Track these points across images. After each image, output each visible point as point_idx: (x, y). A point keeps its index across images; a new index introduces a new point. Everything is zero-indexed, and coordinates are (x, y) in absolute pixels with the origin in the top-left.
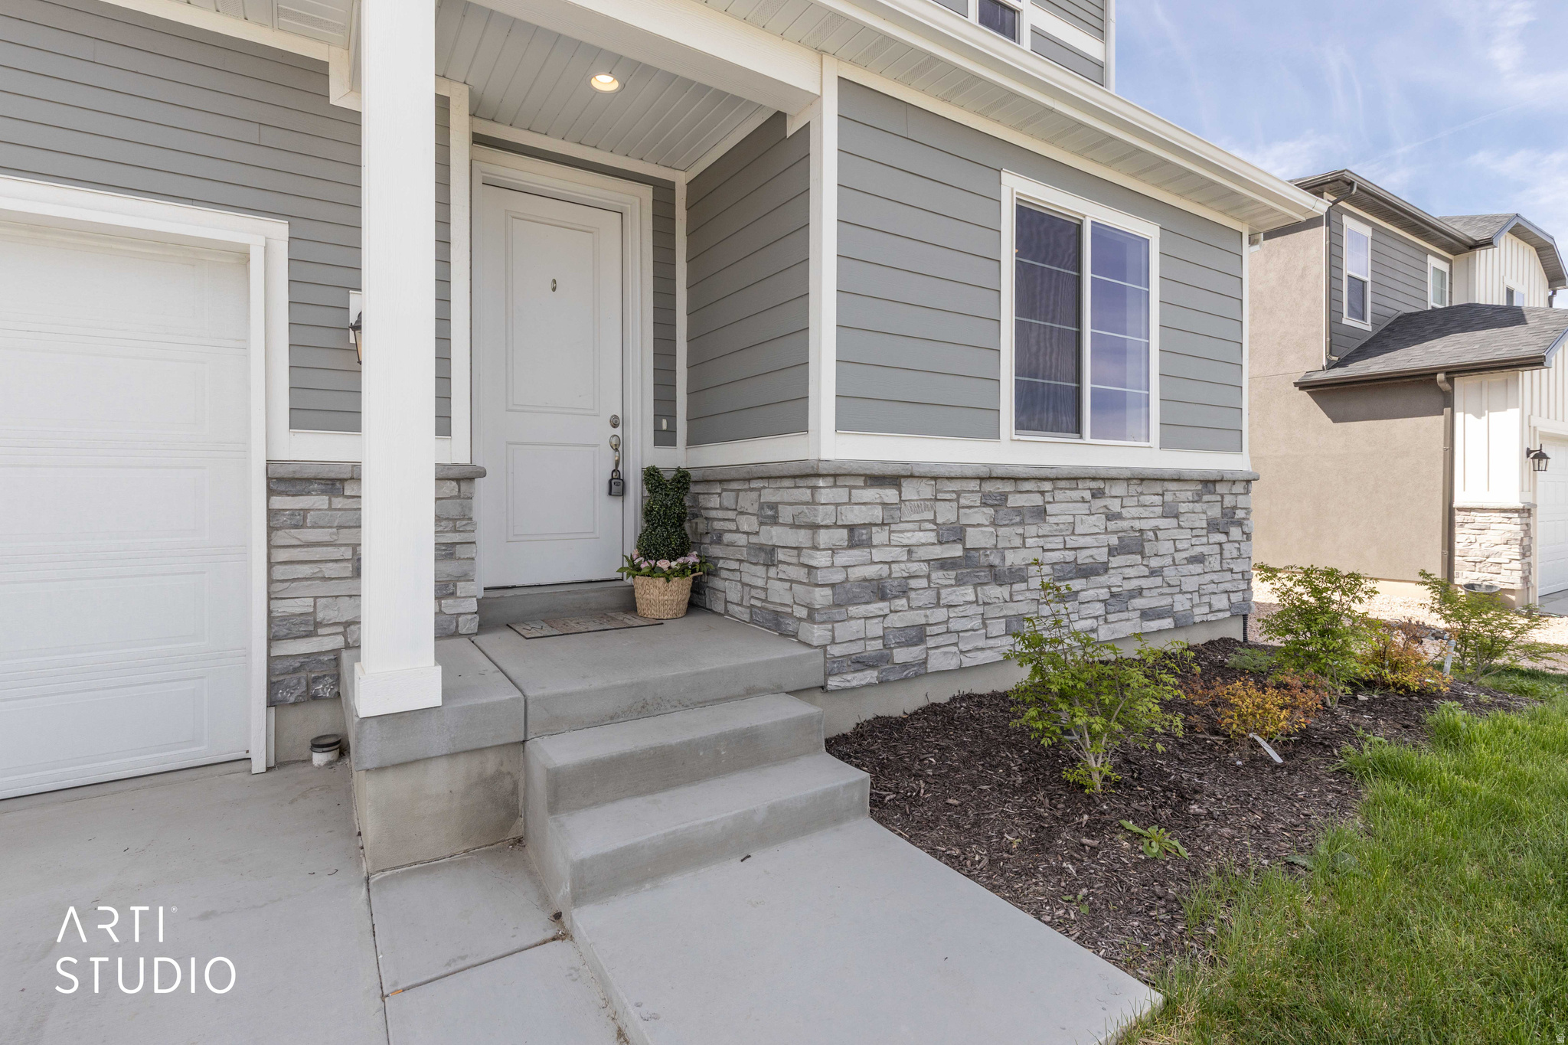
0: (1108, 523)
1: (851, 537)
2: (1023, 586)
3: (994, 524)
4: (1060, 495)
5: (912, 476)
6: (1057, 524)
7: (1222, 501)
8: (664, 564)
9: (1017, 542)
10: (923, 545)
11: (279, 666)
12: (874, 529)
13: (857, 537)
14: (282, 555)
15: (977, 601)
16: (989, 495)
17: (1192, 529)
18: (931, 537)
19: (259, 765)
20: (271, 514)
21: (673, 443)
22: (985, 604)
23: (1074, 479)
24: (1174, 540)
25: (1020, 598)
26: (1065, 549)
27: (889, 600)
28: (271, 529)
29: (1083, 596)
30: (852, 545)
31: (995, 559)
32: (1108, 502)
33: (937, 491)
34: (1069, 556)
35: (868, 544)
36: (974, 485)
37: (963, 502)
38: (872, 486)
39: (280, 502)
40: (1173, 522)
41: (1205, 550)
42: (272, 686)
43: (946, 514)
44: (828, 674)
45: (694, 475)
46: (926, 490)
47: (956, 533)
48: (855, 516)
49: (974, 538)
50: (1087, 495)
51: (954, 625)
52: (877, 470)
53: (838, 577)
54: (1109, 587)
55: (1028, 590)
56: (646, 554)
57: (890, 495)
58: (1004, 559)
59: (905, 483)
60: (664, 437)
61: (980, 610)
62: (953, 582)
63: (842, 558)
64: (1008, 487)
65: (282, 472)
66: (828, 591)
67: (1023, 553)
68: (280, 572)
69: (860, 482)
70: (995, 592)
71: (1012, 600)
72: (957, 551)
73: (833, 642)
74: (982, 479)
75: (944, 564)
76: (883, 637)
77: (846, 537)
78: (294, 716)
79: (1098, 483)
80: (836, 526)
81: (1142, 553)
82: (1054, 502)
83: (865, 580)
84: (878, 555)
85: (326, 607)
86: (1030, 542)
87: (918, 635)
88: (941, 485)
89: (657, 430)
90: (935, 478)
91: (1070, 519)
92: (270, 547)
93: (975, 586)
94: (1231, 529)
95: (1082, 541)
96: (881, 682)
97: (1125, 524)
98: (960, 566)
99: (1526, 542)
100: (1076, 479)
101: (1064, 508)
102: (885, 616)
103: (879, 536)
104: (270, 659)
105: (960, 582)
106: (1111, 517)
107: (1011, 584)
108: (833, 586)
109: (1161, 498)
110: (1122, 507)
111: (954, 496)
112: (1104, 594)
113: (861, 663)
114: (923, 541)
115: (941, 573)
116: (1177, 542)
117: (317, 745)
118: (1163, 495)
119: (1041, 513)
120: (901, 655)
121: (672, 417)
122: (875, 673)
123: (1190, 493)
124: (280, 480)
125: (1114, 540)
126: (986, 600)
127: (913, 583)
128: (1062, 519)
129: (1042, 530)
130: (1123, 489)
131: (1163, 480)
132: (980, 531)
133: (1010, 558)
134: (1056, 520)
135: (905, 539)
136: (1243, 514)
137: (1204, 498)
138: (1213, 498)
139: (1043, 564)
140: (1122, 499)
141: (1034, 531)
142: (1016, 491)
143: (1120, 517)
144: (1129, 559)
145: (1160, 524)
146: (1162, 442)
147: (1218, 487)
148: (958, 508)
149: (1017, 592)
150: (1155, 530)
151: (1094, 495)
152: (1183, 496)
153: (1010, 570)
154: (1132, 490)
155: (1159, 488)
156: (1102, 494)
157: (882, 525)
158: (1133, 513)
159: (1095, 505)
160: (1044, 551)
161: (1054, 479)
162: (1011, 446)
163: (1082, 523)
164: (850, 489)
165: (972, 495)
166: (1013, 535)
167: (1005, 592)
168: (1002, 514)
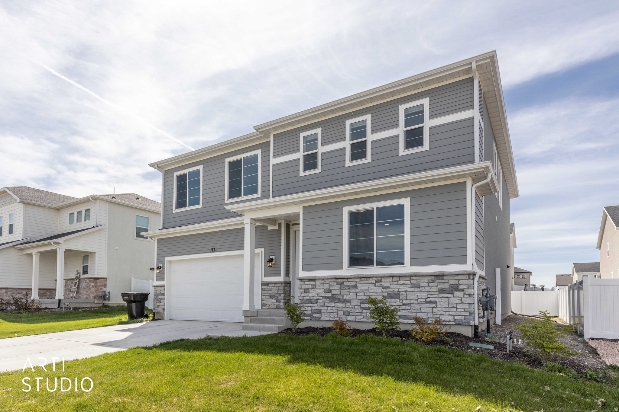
0: (383, 289)
1: (305, 291)
2: (349, 304)
3: (340, 289)
4: (362, 282)
6: (362, 289)
7: (449, 282)
9: (348, 293)
10: (320, 293)
12: (310, 290)
13: (306, 291)
14: (263, 295)
16: (339, 282)
17: (428, 292)
18: (322, 291)
20: (262, 289)
22: (337, 307)
23: (368, 278)
24: (418, 295)
25: (348, 307)
26: (364, 296)
27: (313, 304)
28: (262, 291)
30: (305, 293)
31: (341, 297)
32: (383, 283)
33: (324, 282)
34: (366, 298)
35: (309, 292)
36: (334, 280)
37: (331, 284)
38: (309, 281)
39: (263, 287)
40: (418, 289)
41: (436, 299)
43: (327, 287)
46: (322, 282)
48: (306, 287)
49: (334, 292)
50: (374, 282)
51: (328, 311)
52: (310, 278)
53: (301, 298)
55: (351, 305)
57: (313, 283)
58: (343, 297)
59: (316, 280)
61: (336, 308)
62: (328, 301)
63: (303, 295)
64: (344, 280)
67: (350, 296)
68: (263, 297)
69: (307, 281)
70: (340, 305)
71: (345, 307)
72: (330, 295)
74: (336, 279)
75: (326, 297)
76: (311, 311)
77: (304, 291)
79: (379, 279)
80: (301, 289)
81: (399, 298)
82: (360, 284)
83: (307, 299)
84: (310, 295)
85: (267, 302)
86: (351, 294)
87: (319, 312)
88: (325, 280)
90: (324, 279)
91: (367, 288)
93: (335, 303)
94: (455, 292)
95: (371, 294)
96: (310, 320)
97: (390, 290)
98: (330, 298)
100: (370, 277)
101: (363, 285)
102: (312, 307)
103: (311, 291)
105: (330, 302)
106: (384, 288)
107: (346, 303)
108: (301, 300)
109: (409, 282)
110: (390, 285)
111: (329, 283)
114: (320, 292)
115: (325, 299)
116: (419, 296)
118: (410, 281)
119: (355, 287)
120: (315, 315)
122: (309, 318)
123: (427, 280)
124: (263, 284)
125: (386, 294)
126: (337, 306)
127: (318, 301)
128: (363, 288)
129: (356, 290)
130: (390, 280)
131: (410, 276)
132: (336, 290)
133: (345, 297)
134: (361, 288)
135: (316, 292)
136: (466, 287)
137: (436, 281)
138: (443, 281)
139: (356, 299)
140: (390, 282)
141: (353, 291)
142: (347, 281)
143: (389, 287)
144: (393, 300)
145: (409, 290)
146: (412, 265)
147: (445, 277)
148: (330, 285)
149: (347, 305)
150: (406, 292)
151: (377, 282)
152: (422, 281)
153: (345, 300)
154: (394, 280)
155: (408, 279)
156: (381, 281)
157: (311, 289)
158: (395, 286)
159: (377, 284)
160: (357, 296)
161: (360, 278)
162: (346, 271)
163: (372, 289)
164: (304, 282)
165: (333, 282)
166: (346, 292)
167: (343, 305)
168: (343, 286)
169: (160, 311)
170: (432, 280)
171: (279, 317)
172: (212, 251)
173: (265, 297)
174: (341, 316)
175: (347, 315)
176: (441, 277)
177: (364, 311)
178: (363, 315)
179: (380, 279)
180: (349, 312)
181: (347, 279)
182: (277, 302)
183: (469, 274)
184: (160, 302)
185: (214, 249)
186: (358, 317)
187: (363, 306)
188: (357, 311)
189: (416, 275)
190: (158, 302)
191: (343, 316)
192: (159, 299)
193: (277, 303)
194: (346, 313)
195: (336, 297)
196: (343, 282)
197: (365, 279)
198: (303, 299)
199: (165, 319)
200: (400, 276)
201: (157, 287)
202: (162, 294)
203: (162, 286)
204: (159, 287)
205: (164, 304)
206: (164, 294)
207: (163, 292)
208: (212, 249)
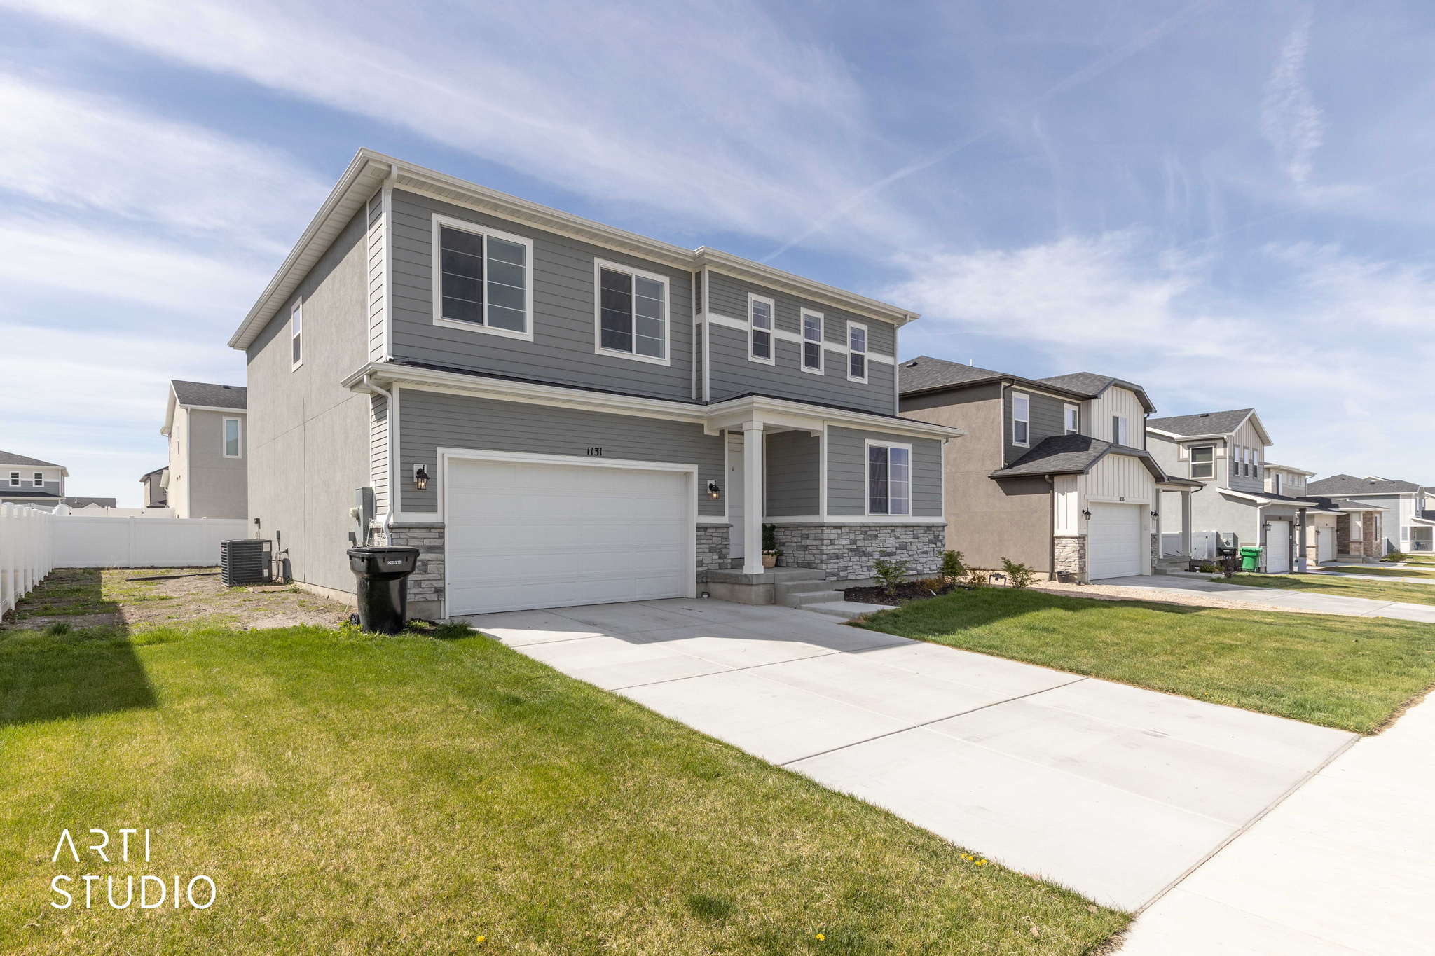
0: (896, 540)
3: (864, 539)
4: (881, 531)
5: (844, 526)
6: (881, 540)
7: (934, 533)
8: (771, 551)
9: (870, 545)
12: (836, 540)
13: (832, 542)
14: (699, 546)
15: (860, 561)
16: (862, 531)
17: (923, 542)
18: (848, 543)
19: (694, 597)
20: (698, 536)
21: (769, 516)
23: (885, 526)
26: (883, 547)
27: (839, 559)
28: (699, 540)
30: (831, 544)
31: (864, 550)
32: (896, 533)
33: (850, 530)
34: (884, 549)
35: (834, 544)
36: (859, 529)
37: (856, 533)
38: (835, 529)
39: (700, 533)
40: (917, 540)
41: (928, 549)
42: (697, 577)
43: (852, 537)
44: (827, 576)
46: (847, 530)
48: (832, 537)
49: (858, 543)
50: (889, 531)
51: (855, 567)
52: (836, 525)
53: (828, 552)
57: (839, 531)
58: (866, 549)
59: (843, 528)
61: (861, 563)
63: (829, 547)
64: (867, 529)
65: (700, 526)
66: (826, 556)
67: (872, 548)
68: (698, 551)
69: (832, 528)
70: (864, 559)
72: (855, 547)
75: (851, 550)
76: (837, 569)
77: (829, 543)
79: (892, 528)
80: (828, 539)
81: (907, 549)
82: (880, 533)
83: (834, 553)
84: (837, 547)
86: (873, 545)
87: (845, 569)
88: (851, 528)
90: (850, 526)
91: (885, 538)
93: (859, 556)
94: (937, 542)
95: (888, 545)
97: (901, 540)
98: (856, 551)
99: (1082, 552)
101: (883, 535)
102: (838, 563)
103: (836, 542)
104: (697, 572)
105: (855, 556)
106: (897, 538)
108: (826, 554)
110: (900, 535)
111: (854, 531)
113: (833, 575)
115: (850, 553)
116: (918, 546)
118: (913, 531)
119: (876, 537)
120: (842, 574)
123: (923, 530)
124: (698, 528)
125: (898, 545)
127: (844, 555)
128: (882, 538)
129: (877, 541)
130: (899, 529)
131: (912, 526)
132: (860, 541)
134: (880, 538)
135: (843, 543)
137: (928, 532)
139: (876, 551)
140: (899, 532)
141: (874, 541)
142: (869, 530)
143: (900, 538)
144: (902, 551)
145: (911, 540)
146: (913, 514)
148: (855, 535)
150: (910, 542)
151: (891, 531)
152: (919, 532)
153: (868, 553)
154: (902, 529)
155: (910, 529)
156: (893, 531)
157: (838, 539)
158: (903, 536)
159: (892, 534)
160: (877, 548)
161: (878, 527)
162: (867, 518)
163: (888, 539)
164: (829, 529)
165: (857, 531)
166: (869, 542)
169: (427, 596)
172: (592, 454)
173: (701, 550)
179: (894, 528)
181: (869, 527)
182: (720, 558)
185: (597, 450)
189: (918, 526)
193: (721, 561)
196: (867, 531)
197: (884, 528)
200: (906, 526)
201: (409, 528)
202: (431, 549)
203: (429, 528)
204: (418, 530)
205: (439, 577)
206: (441, 549)
207: (438, 543)
208: (590, 448)
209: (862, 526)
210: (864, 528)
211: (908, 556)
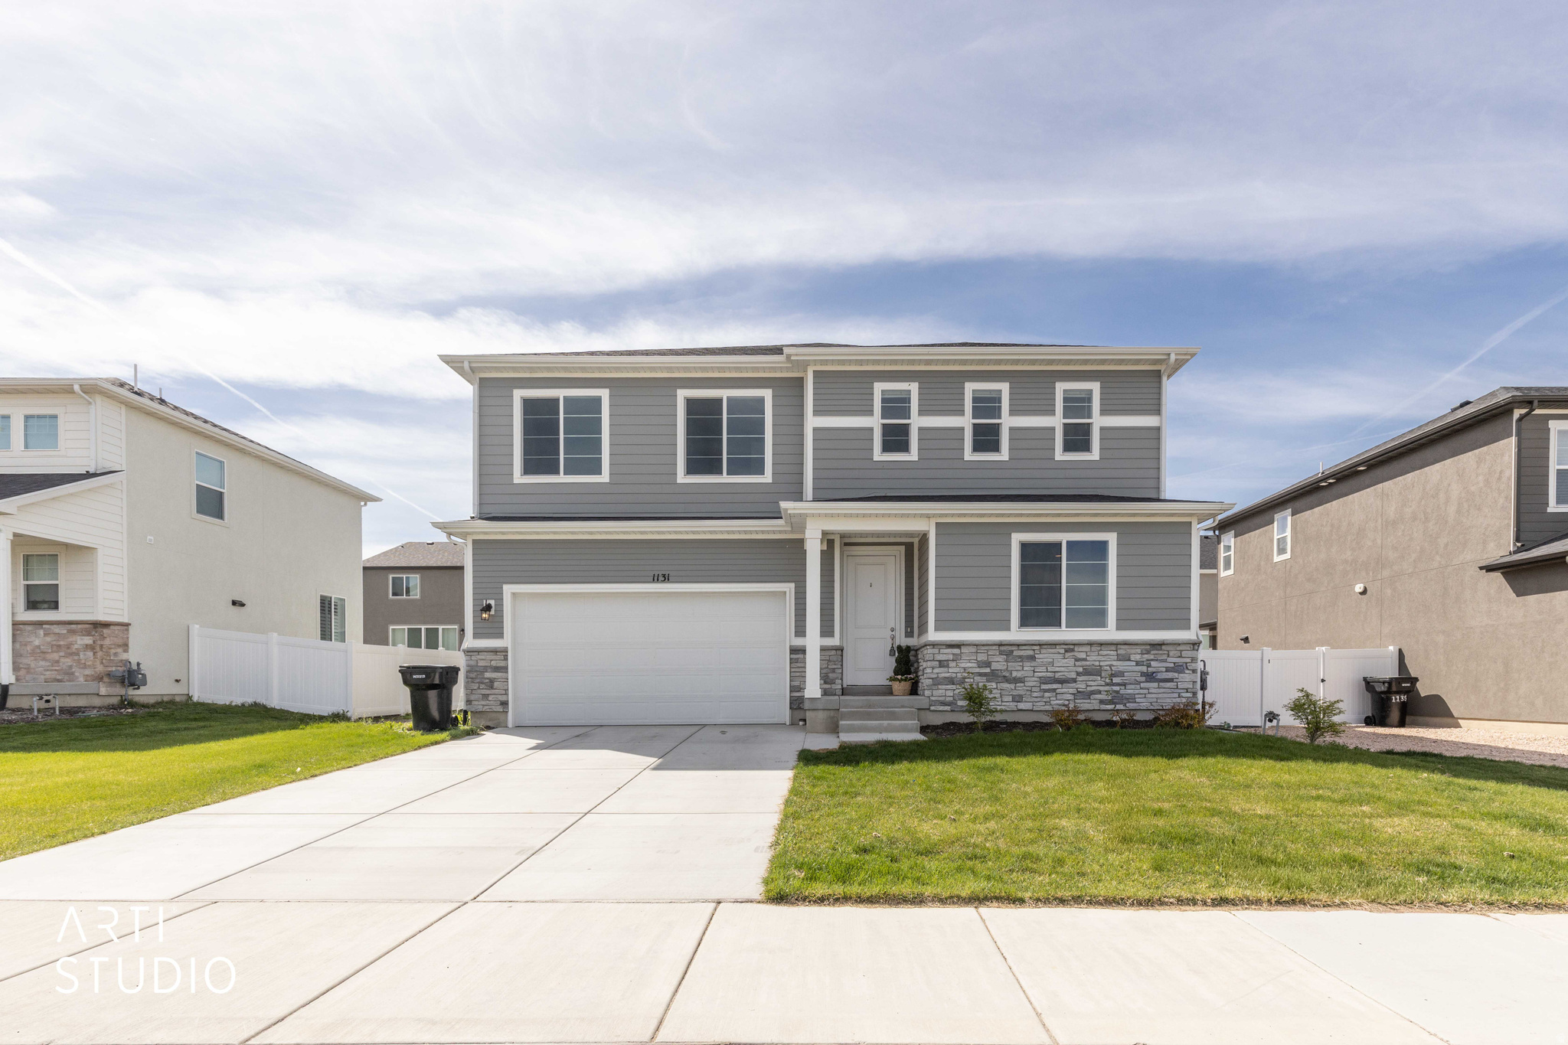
0: (1076, 662)
1: (940, 664)
2: (1022, 684)
3: (1007, 661)
4: (1043, 651)
5: (963, 645)
6: (1042, 662)
8: (899, 677)
9: (1020, 668)
11: (792, 698)
12: (950, 662)
13: (942, 664)
14: (793, 670)
15: (997, 688)
16: (1004, 651)
18: (975, 665)
19: (788, 723)
20: (791, 659)
21: (913, 637)
23: (1053, 645)
26: (1047, 672)
28: (791, 663)
29: (1058, 691)
30: (940, 667)
31: (1007, 674)
32: (1076, 654)
33: (978, 649)
34: (1049, 674)
35: (948, 666)
36: (997, 647)
37: (989, 653)
38: (948, 648)
39: (792, 656)
42: (790, 703)
43: (982, 657)
44: (931, 705)
45: (912, 648)
46: (973, 649)
47: (988, 664)
48: (944, 657)
49: (994, 666)
50: (1063, 651)
52: (950, 643)
54: (1077, 689)
55: (1025, 686)
56: (895, 675)
57: (956, 651)
58: (1011, 674)
59: (961, 647)
60: (909, 634)
61: (1000, 692)
63: (936, 671)
64: (1014, 648)
65: (793, 648)
66: (931, 680)
67: (1023, 672)
69: (944, 647)
70: (1006, 685)
71: (1015, 689)
72: (988, 670)
73: (932, 696)
74: (999, 645)
75: (980, 674)
78: (796, 712)
79: (1070, 647)
80: (933, 660)
81: (1100, 675)
82: (1040, 653)
84: (950, 670)
86: (1025, 668)
88: (979, 647)
89: (906, 632)
90: (977, 645)
91: (1051, 660)
92: (790, 668)
93: (997, 683)
95: (1057, 669)
97: (1088, 663)
98: (989, 676)
100: (1056, 645)
101: (1044, 656)
102: (955, 690)
103: (952, 664)
104: (790, 697)
105: (988, 681)
106: (1077, 660)
107: (1016, 683)
108: (932, 679)
109: (1115, 652)
110: (1087, 656)
111: (986, 651)
112: (1073, 691)
113: (944, 704)
114: (970, 666)
115: (979, 678)
117: (801, 720)
118: (1117, 651)
119: (1032, 658)
121: (912, 627)
123: (1140, 650)
124: (792, 650)
125: (1081, 670)
126: (1002, 688)
127: (967, 680)
128: (1045, 660)
129: (1033, 664)
130: (1087, 649)
131: (1116, 644)
132: (999, 663)
133: (1014, 674)
134: (1041, 660)
135: (963, 665)
136: (1189, 660)
137: (1152, 652)
138: (1161, 652)
139: (1033, 676)
140: (1087, 652)
141: (1028, 664)
142: (1018, 650)
143: (1085, 660)
144: (1091, 678)
145: (1114, 663)
146: (1119, 628)
147: (1163, 647)
148: (988, 655)
149: (1019, 687)
150: (1110, 666)
151: (1066, 651)
152: (1133, 651)
153: (1014, 678)
154: (1093, 649)
155: (1114, 648)
156: (1073, 650)
157: (953, 660)
158: (1094, 658)
159: (1067, 655)
160: (1034, 672)
161: (1040, 645)
162: (1016, 633)
163: (1058, 662)
164: (940, 649)
165: (994, 651)
166: (1017, 665)
167: (1012, 686)
168: (1011, 658)
169: (492, 707)
170: (1146, 650)
171: (888, 708)
172: (658, 580)
173: (798, 674)
174: (1008, 704)
175: (1018, 702)
176: (1158, 647)
177: (1047, 695)
178: (1044, 700)
179: (1072, 647)
180: (1021, 696)
181: (1018, 645)
182: (826, 683)
183: (1194, 644)
184: (492, 688)
185: (661, 574)
186: (1037, 704)
187: (1044, 687)
188: (1035, 694)
189: (1126, 643)
190: (482, 686)
191: (1011, 704)
192: (487, 681)
193: (827, 686)
194: (1017, 699)
195: (1000, 674)
196: (1012, 651)
197: (1049, 647)
198: (938, 677)
199: (510, 725)
200: (1102, 644)
201: (479, 652)
202: (497, 669)
203: (495, 651)
204: (486, 654)
205: (504, 692)
206: (505, 669)
207: (502, 664)
208: (656, 575)
209: (1000, 644)
210: (1006, 649)
211: (1103, 683)
